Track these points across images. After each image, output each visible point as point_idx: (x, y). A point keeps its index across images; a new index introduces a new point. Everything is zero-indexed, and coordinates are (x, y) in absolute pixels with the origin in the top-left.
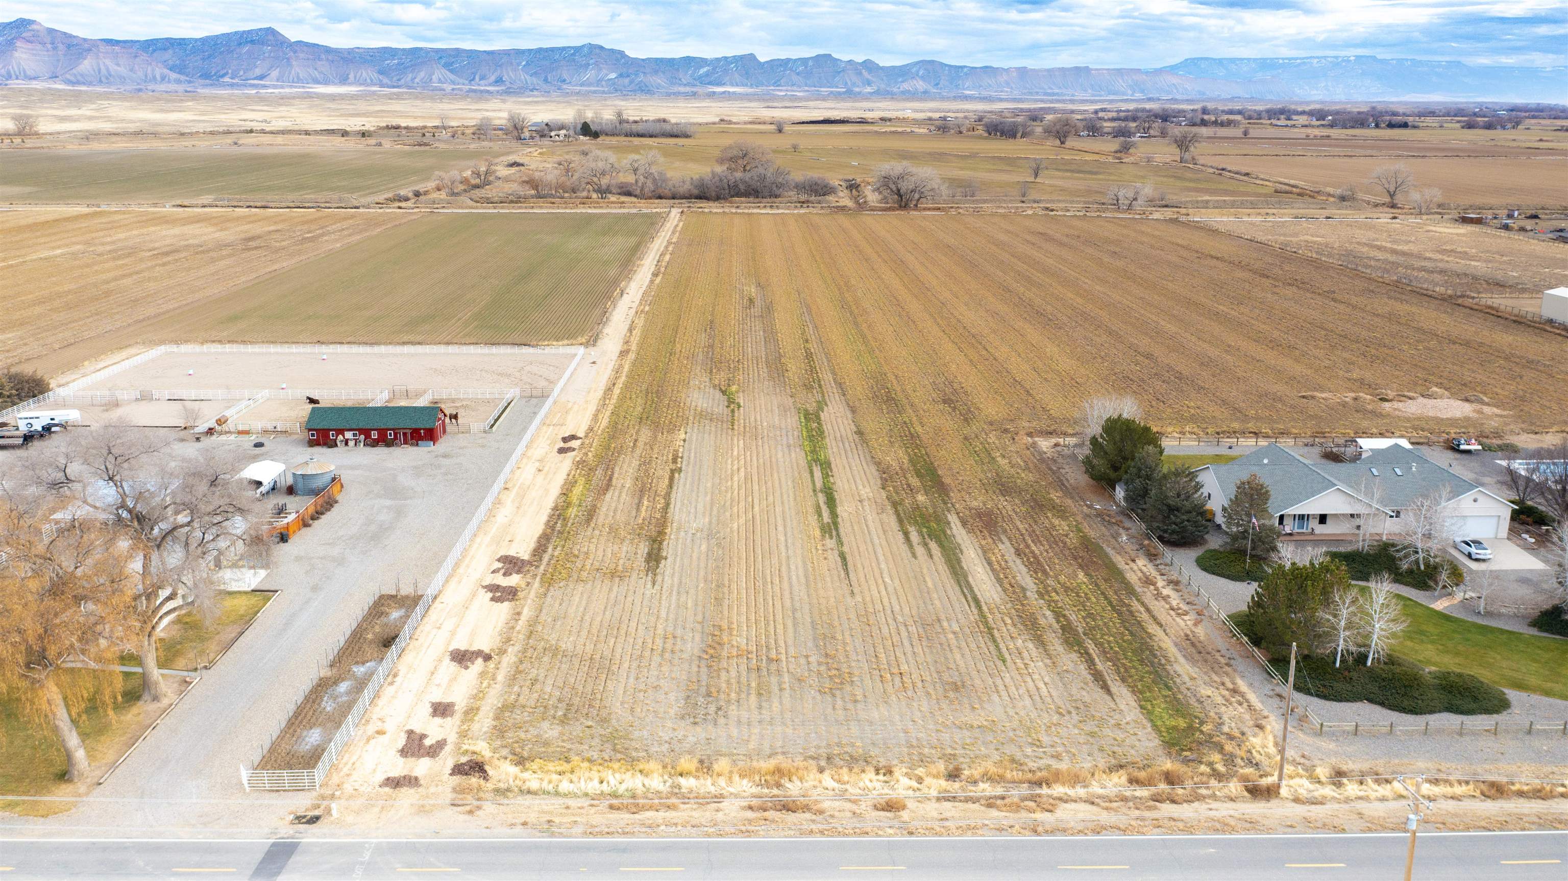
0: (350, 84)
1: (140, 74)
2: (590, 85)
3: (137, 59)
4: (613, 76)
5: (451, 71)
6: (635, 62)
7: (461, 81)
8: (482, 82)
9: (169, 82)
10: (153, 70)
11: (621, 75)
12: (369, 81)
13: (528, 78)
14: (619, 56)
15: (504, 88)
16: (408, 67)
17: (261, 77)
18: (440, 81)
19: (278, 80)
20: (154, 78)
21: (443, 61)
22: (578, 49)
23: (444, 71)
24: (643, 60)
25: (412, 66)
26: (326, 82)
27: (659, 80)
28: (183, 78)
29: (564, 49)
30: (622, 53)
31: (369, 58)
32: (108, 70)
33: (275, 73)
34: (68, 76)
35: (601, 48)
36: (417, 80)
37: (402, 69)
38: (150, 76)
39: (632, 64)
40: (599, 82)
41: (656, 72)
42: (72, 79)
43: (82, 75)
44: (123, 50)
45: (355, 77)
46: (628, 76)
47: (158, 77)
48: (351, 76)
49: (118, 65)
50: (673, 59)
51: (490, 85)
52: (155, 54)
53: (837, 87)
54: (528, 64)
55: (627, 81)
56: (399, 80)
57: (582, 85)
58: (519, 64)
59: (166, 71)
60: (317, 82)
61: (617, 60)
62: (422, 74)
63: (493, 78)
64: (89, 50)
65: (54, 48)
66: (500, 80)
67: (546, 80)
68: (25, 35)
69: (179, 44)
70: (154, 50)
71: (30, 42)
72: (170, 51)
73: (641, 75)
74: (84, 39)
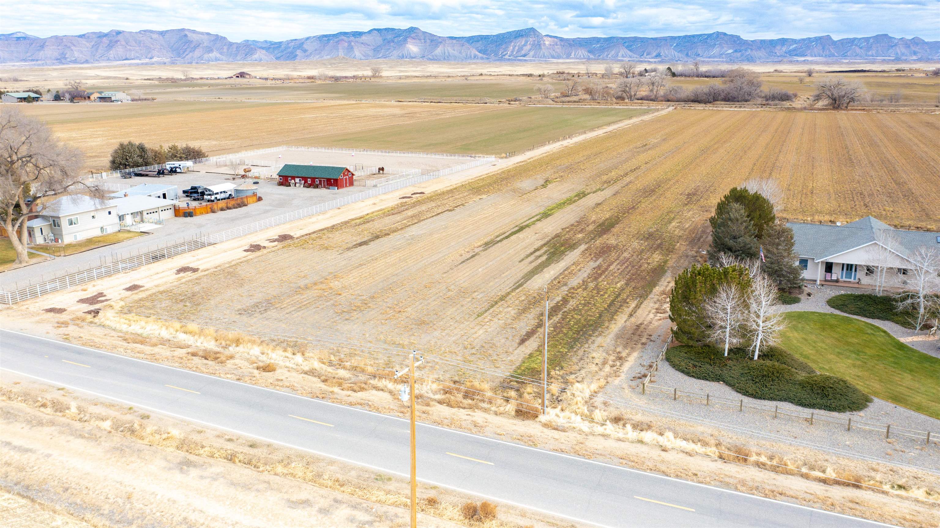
0: (572, 58)
1: (464, 54)
3: (464, 47)
4: (730, 51)
5: (631, 51)
6: (746, 43)
7: (635, 56)
8: (648, 56)
9: (478, 59)
10: (471, 53)
11: (736, 51)
12: (582, 57)
13: (676, 53)
14: (736, 39)
15: (660, 60)
16: (606, 48)
17: (524, 56)
18: (623, 56)
19: (533, 57)
20: (471, 57)
21: (627, 44)
22: (710, 36)
23: (626, 50)
24: (752, 41)
25: (608, 47)
27: (761, 53)
28: (485, 56)
29: (701, 35)
30: (738, 37)
31: (584, 43)
32: (449, 53)
33: (532, 53)
34: (429, 56)
35: (725, 34)
36: (609, 56)
37: (602, 49)
38: (469, 55)
39: (744, 44)
40: (720, 55)
41: (759, 48)
42: (431, 58)
43: (436, 56)
44: (458, 42)
45: (575, 55)
46: (740, 51)
47: (473, 57)
48: (573, 54)
49: (454, 50)
50: (773, 40)
51: (652, 58)
52: (473, 44)
53: (890, 56)
54: (677, 45)
55: (739, 54)
56: (599, 56)
57: (709, 58)
58: (671, 46)
59: (477, 53)
61: (734, 41)
62: (613, 52)
63: (655, 54)
64: (441, 42)
65: (425, 42)
66: (658, 56)
67: (687, 55)
68: (412, 35)
69: (485, 38)
70: (472, 42)
71: (414, 39)
72: (481, 42)
73: (749, 51)
74: (440, 37)
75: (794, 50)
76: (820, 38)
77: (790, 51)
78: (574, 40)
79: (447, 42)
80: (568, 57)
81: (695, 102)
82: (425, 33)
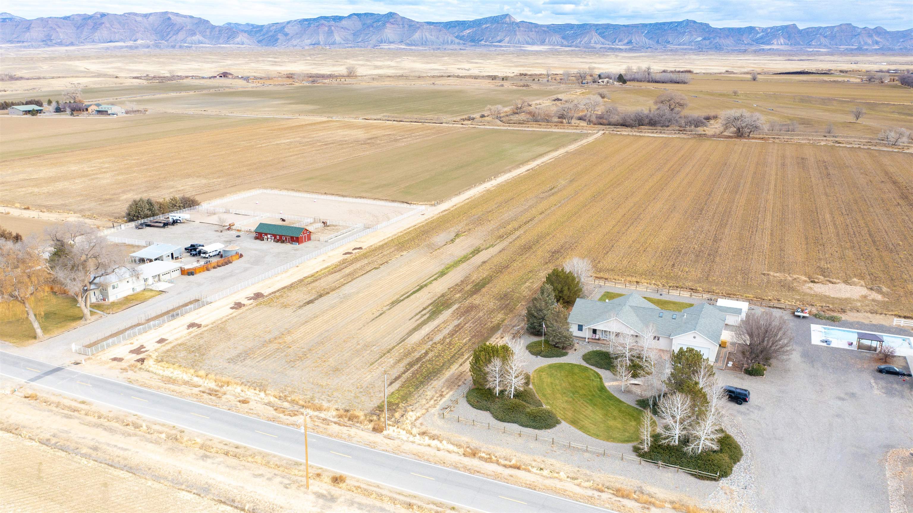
0: (546, 45)
1: (441, 40)
2: (684, 44)
3: (441, 32)
4: (699, 39)
5: (603, 37)
6: (715, 30)
7: (607, 42)
8: (619, 43)
9: (454, 44)
10: (448, 38)
11: (704, 39)
12: (556, 43)
13: (647, 40)
14: (705, 27)
15: (631, 47)
16: (579, 35)
17: (500, 41)
18: (595, 43)
19: (508, 43)
20: (448, 42)
21: (598, 31)
22: (680, 23)
23: (598, 37)
24: (720, 29)
25: (581, 34)
26: (533, 44)
27: (729, 42)
28: (461, 42)
29: (671, 23)
30: (707, 25)
31: (558, 30)
32: (426, 38)
33: (507, 39)
34: (408, 41)
35: (694, 22)
36: (582, 42)
37: (575, 36)
38: (446, 41)
39: (713, 31)
40: (690, 43)
41: (728, 36)
43: (414, 41)
44: (435, 28)
45: (549, 41)
46: (709, 39)
47: (450, 42)
48: (547, 40)
49: (431, 35)
50: (741, 28)
51: (624, 45)
52: (450, 30)
53: (853, 45)
54: (648, 32)
55: (707, 42)
56: (573, 42)
57: (679, 45)
58: (643, 33)
59: (454, 39)
60: (528, 43)
61: (704, 29)
62: (586, 39)
63: (626, 41)
64: (419, 28)
65: (404, 27)
66: (630, 42)
67: (658, 42)
68: (391, 20)
69: (462, 24)
70: (450, 27)
71: (392, 24)
72: (457, 28)
73: (718, 38)
74: (418, 22)
75: (761, 38)
76: (787, 27)
77: (757, 39)
78: (548, 26)
79: (425, 27)
80: (543, 43)
81: (624, 126)
82: (403, 18)
